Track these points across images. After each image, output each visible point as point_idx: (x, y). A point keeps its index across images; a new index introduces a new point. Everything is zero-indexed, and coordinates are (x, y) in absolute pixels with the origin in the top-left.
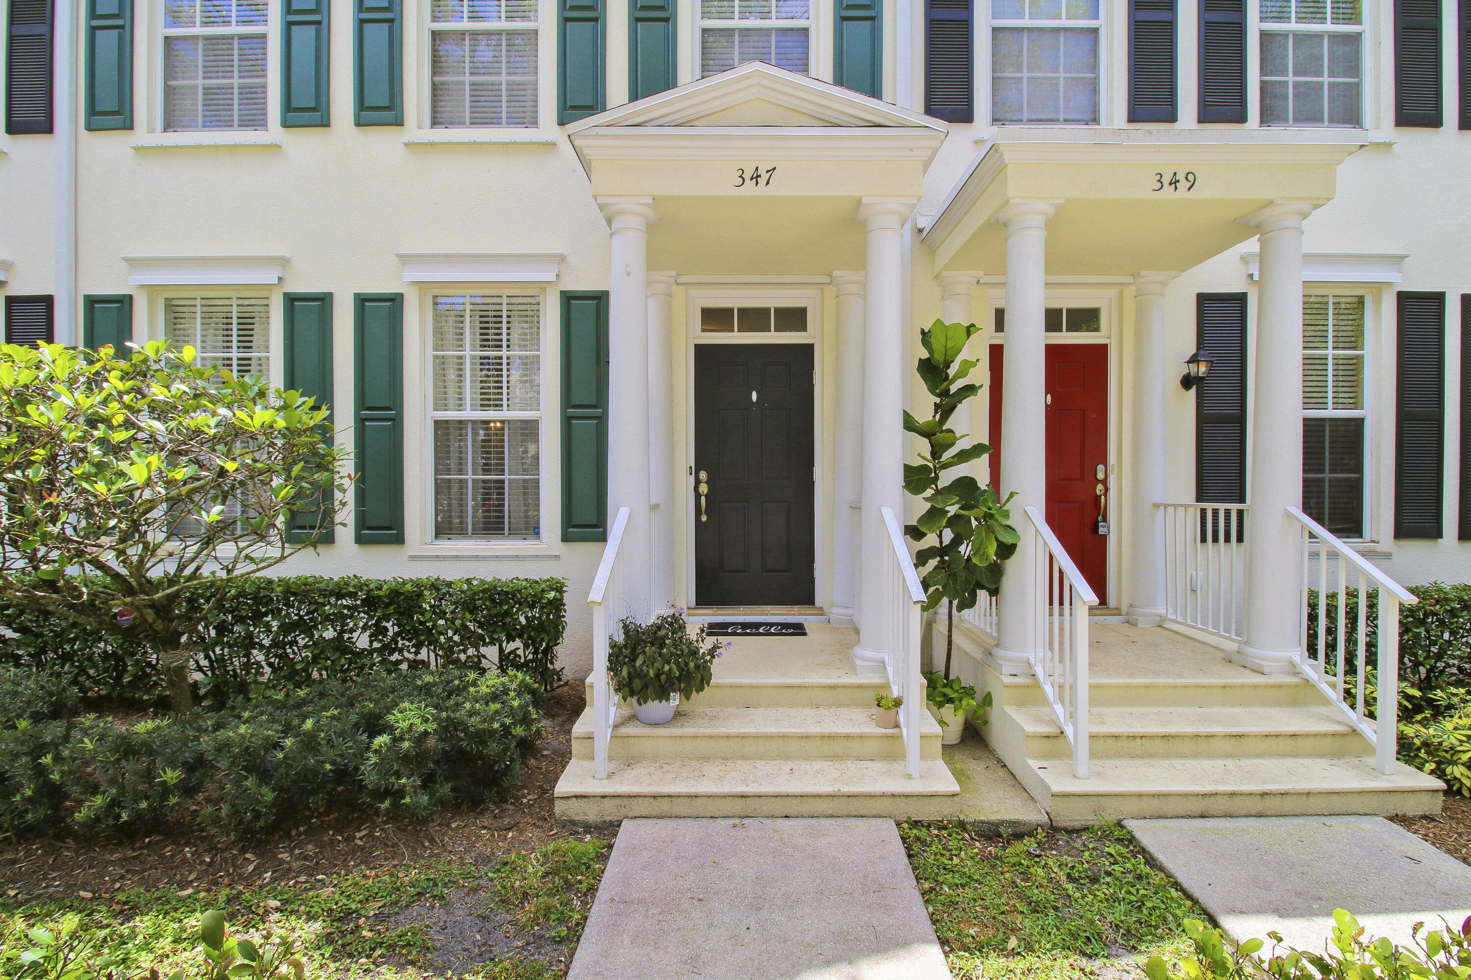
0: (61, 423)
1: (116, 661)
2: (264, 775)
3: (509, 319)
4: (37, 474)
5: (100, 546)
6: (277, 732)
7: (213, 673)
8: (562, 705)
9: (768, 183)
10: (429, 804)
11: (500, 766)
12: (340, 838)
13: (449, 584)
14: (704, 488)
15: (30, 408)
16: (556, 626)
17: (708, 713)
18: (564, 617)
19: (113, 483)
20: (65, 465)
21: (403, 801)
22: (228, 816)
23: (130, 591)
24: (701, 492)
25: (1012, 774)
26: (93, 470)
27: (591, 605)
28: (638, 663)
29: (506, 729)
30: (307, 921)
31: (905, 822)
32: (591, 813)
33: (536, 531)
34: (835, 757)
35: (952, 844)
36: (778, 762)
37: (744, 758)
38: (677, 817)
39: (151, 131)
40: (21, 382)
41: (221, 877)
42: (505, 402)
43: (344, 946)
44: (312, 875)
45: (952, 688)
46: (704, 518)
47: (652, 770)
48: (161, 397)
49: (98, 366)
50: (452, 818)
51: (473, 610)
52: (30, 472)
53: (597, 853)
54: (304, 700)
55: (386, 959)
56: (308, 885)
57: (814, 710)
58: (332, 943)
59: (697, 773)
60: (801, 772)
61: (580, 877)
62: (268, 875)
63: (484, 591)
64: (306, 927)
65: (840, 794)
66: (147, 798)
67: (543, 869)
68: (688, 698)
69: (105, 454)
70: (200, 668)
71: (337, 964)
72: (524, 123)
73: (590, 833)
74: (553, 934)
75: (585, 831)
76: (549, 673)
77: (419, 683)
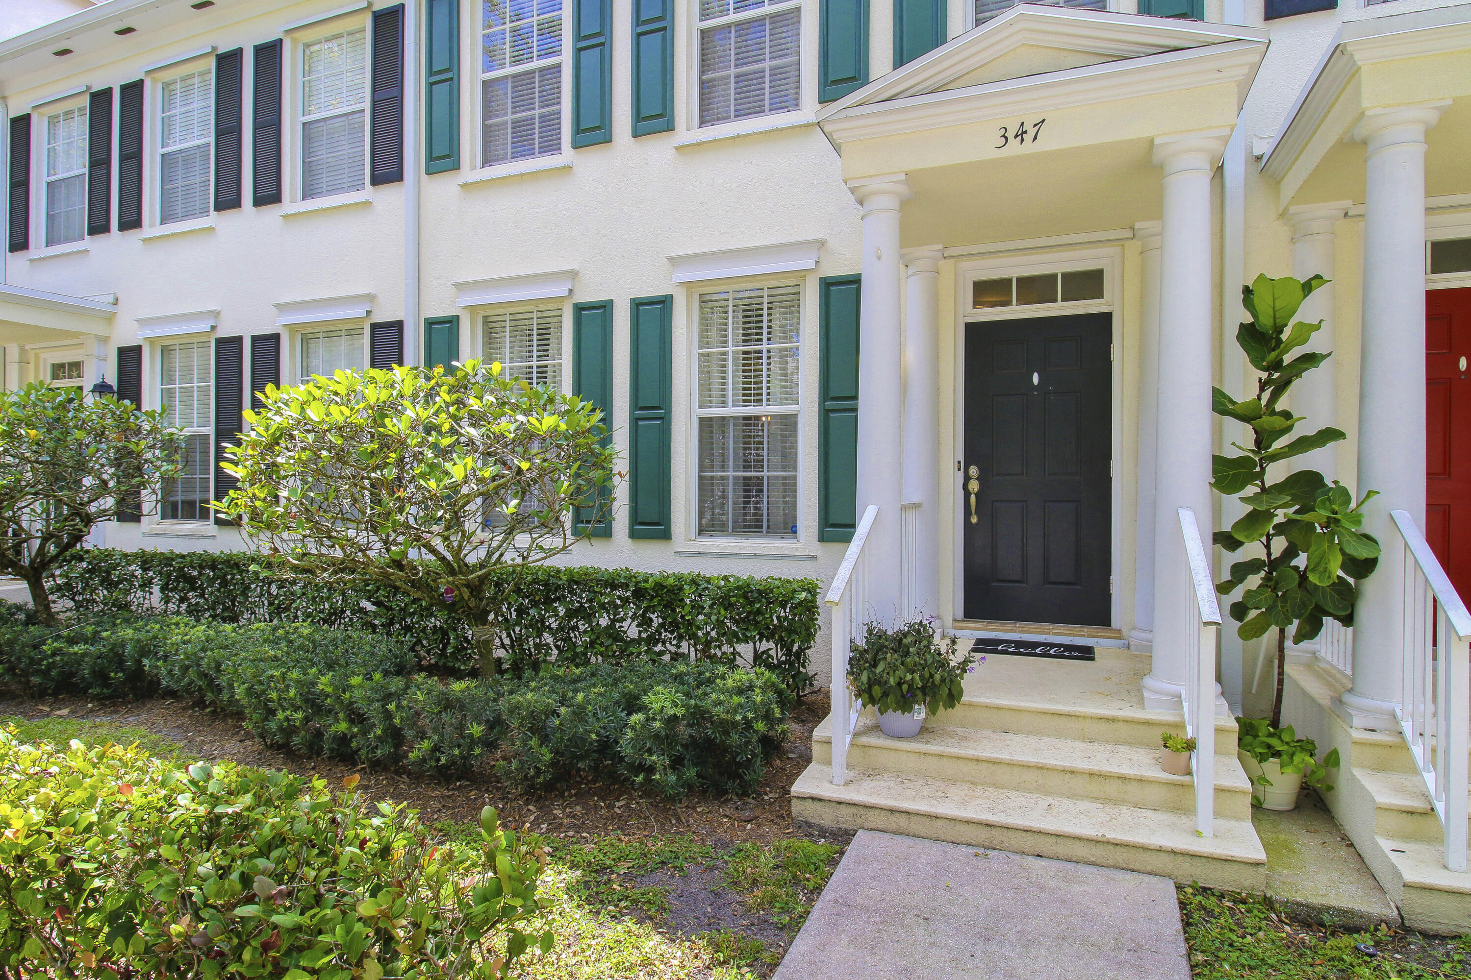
0: (408, 432)
1: (442, 634)
2: (544, 739)
3: (770, 312)
4: (391, 473)
5: (432, 533)
6: (555, 700)
7: (513, 651)
8: (813, 711)
9: (1035, 138)
10: (676, 784)
11: (742, 758)
12: (602, 804)
13: (708, 581)
14: (974, 486)
15: (387, 421)
16: (808, 629)
17: (959, 732)
18: (817, 619)
19: (441, 481)
20: (409, 466)
21: (653, 777)
22: (516, 769)
23: (452, 572)
24: (971, 490)
25: (1360, 855)
26: (428, 470)
27: (829, 604)
28: (879, 669)
29: (748, 724)
30: (571, 868)
31: (1189, 886)
32: (827, 818)
33: (793, 531)
34: (1106, 800)
35: (1249, 921)
36: (1036, 796)
37: (996, 786)
38: (914, 836)
39: (473, 168)
40: (381, 400)
41: (510, 821)
42: (765, 397)
43: (597, 893)
44: (578, 832)
45: (1280, 738)
46: (974, 520)
47: (891, 784)
48: (476, 408)
49: (433, 382)
50: (698, 802)
51: (728, 606)
52: (386, 471)
53: (829, 856)
54: (579, 677)
55: (631, 911)
56: (574, 840)
57: (1086, 745)
58: (589, 889)
59: (940, 794)
60: (1061, 810)
61: (808, 875)
62: (544, 826)
63: (738, 588)
64: (569, 872)
65: (1104, 839)
66: (459, 746)
67: (774, 861)
68: (934, 713)
69: (436, 456)
70: (503, 646)
71: (591, 907)
72: (787, 107)
73: (824, 837)
74: (776, 920)
75: (819, 835)
76: (801, 677)
77: (674, 671)
